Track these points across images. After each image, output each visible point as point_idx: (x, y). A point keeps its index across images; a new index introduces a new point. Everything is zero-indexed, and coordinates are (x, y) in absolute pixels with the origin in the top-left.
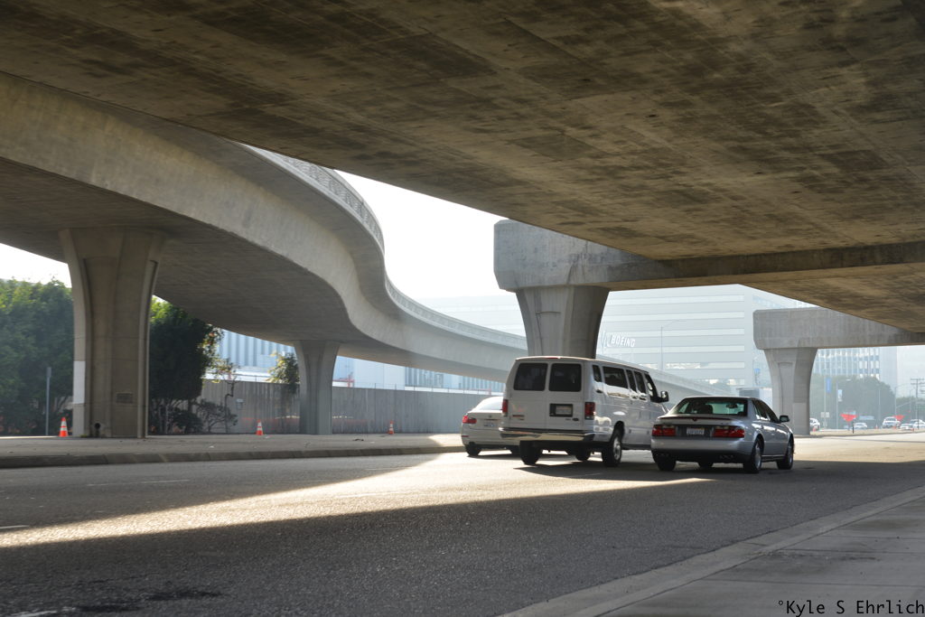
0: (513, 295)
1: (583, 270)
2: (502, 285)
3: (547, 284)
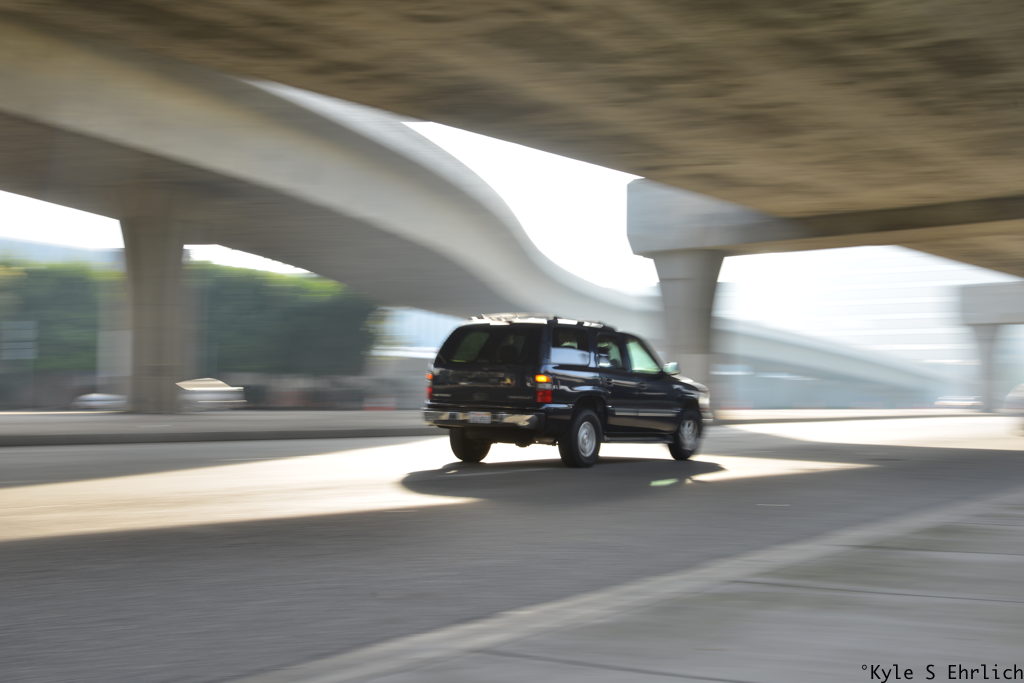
0: (650, 262)
2: (636, 252)
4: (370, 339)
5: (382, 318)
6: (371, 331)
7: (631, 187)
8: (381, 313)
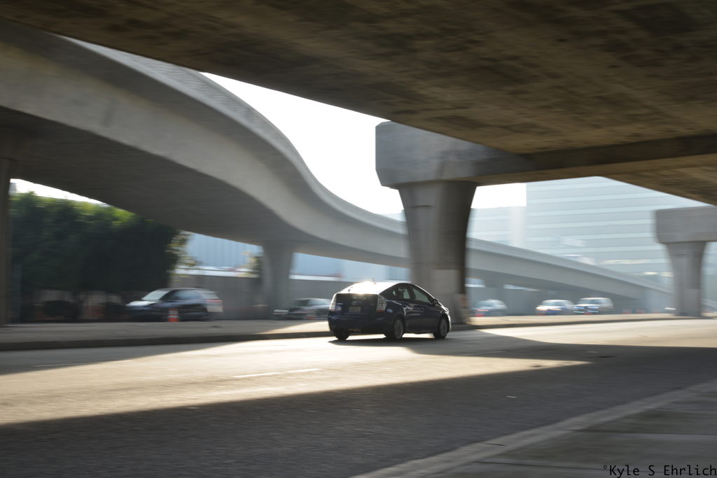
4: (173, 260)
5: (184, 242)
6: (174, 252)
7: (379, 129)
8: (183, 237)
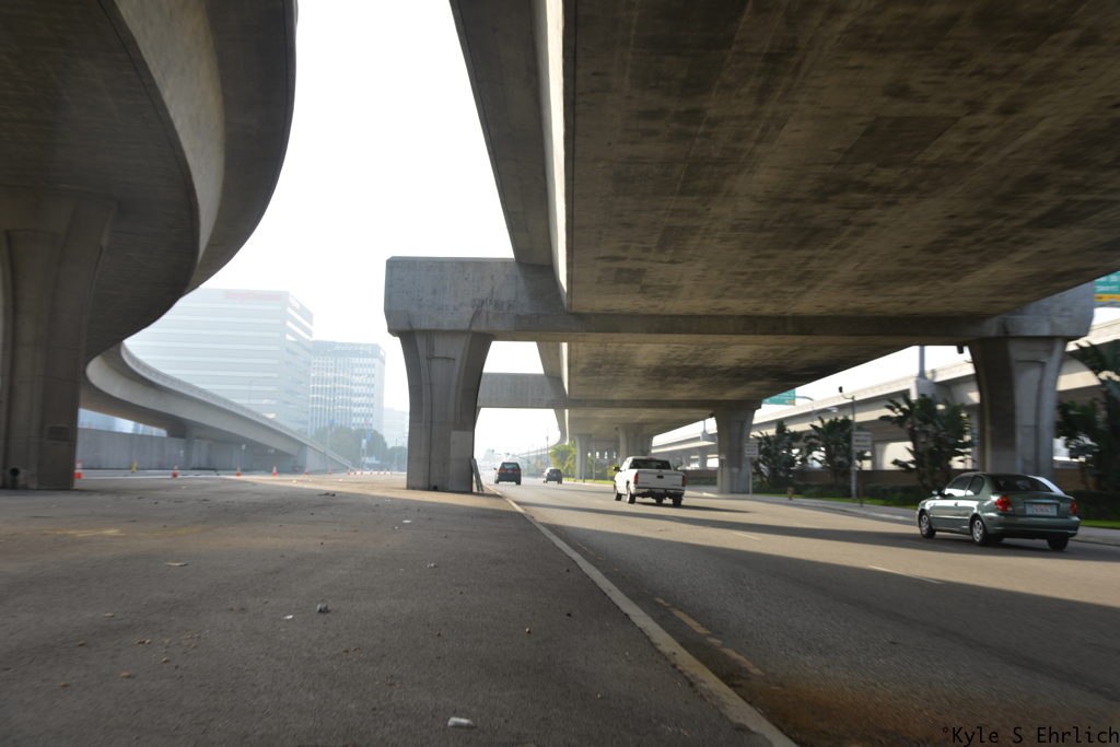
1: (487, 316)
3: (446, 327)
